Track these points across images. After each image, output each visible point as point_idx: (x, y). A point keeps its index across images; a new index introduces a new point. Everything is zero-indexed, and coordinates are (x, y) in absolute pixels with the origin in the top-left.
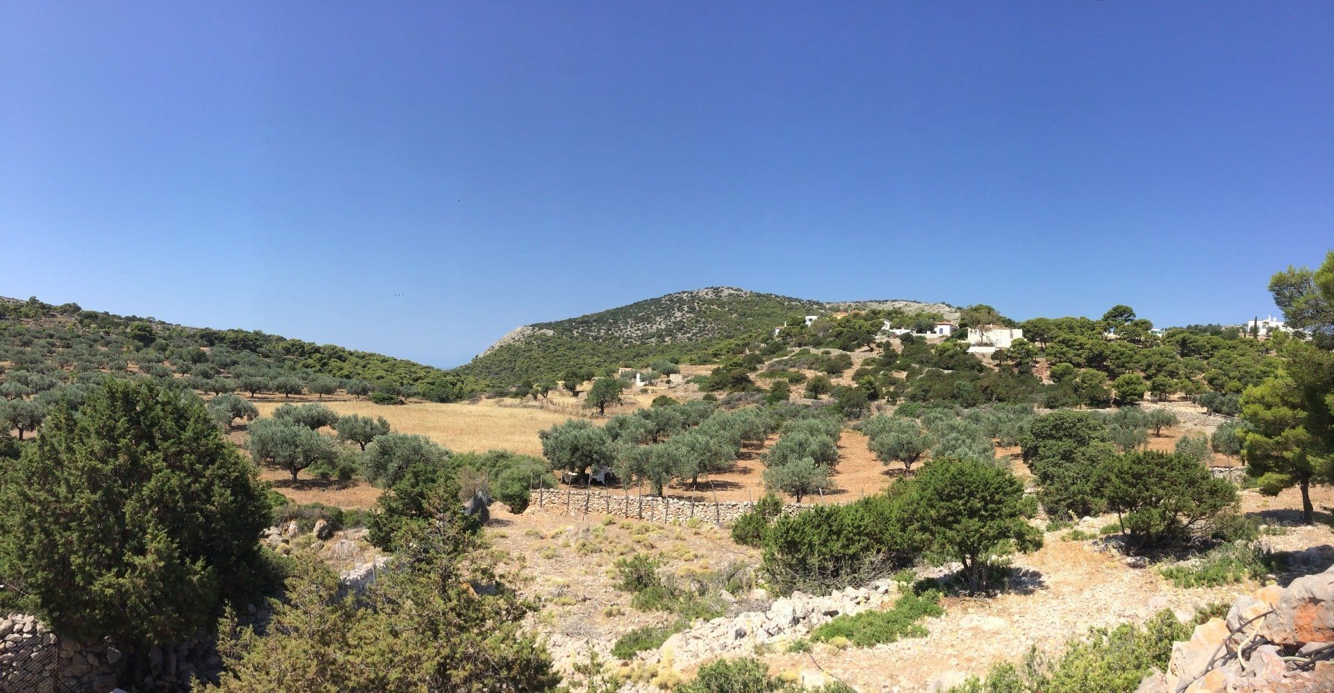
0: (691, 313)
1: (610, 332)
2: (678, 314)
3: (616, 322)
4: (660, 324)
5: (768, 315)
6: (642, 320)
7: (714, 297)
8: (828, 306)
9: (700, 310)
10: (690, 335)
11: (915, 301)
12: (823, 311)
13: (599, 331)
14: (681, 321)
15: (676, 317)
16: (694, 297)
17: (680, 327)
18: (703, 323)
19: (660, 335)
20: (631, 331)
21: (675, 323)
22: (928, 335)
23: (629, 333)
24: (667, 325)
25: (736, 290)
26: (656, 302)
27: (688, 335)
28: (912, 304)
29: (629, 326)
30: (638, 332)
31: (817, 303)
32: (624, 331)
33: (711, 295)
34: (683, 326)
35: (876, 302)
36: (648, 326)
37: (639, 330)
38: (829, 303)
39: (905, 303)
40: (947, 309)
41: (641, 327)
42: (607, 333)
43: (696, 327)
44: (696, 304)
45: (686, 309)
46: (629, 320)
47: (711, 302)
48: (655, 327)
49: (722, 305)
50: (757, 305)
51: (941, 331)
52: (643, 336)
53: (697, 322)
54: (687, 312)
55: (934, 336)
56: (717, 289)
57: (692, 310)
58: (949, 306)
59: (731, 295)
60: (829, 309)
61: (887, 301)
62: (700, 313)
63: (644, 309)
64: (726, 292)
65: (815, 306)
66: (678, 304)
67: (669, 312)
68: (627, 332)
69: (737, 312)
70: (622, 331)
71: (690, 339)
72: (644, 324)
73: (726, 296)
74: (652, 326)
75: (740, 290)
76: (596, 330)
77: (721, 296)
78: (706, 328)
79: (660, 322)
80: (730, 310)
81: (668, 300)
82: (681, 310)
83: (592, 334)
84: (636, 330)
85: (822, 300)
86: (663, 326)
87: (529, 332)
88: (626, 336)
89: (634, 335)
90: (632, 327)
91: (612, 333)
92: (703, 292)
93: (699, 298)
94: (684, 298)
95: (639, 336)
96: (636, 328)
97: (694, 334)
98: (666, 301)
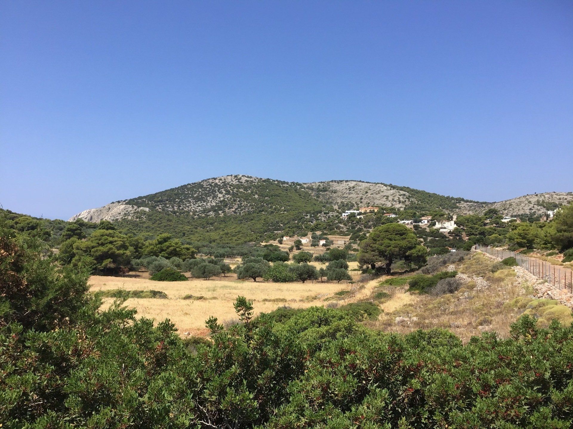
0: (228, 194)
1: (181, 208)
2: (220, 195)
3: (181, 201)
4: (212, 203)
5: (278, 196)
6: (198, 199)
7: (237, 183)
8: (305, 186)
9: (233, 193)
10: (234, 209)
11: (360, 181)
12: (303, 190)
13: (173, 207)
14: (224, 200)
15: (220, 198)
16: (225, 184)
17: (224, 204)
18: (239, 201)
19: (213, 209)
20: (194, 207)
21: (221, 202)
22: (420, 224)
23: (194, 208)
24: (216, 203)
25: (248, 177)
26: (199, 185)
27: (232, 210)
28: (360, 183)
29: (192, 204)
30: (200, 208)
31: (300, 185)
33: (235, 182)
34: (227, 204)
35: (335, 181)
36: (205, 204)
37: (199, 206)
38: (305, 184)
39: (355, 183)
40: (385, 188)
41: (200, 205)
42: (179, 208)
43: (235, 204)
44: (229, 189)
45: (224, 192)
46: (190, 199)
47: (238, 187)
48: (209, 204)
49: (246, 189)
50: (267, 188)
51: (424, 222)
52: (204, 210)
53: (235, 201)
54: (226, 194)
55: (422, 224)
56: (236, 176)
57: (228, 192)
58: (386, 185)
59: (247, 181)
60: (307, 188)
61: (341, 181)
62: (234, 195)
63: (196, 192)
64: (243, 180)
65: (298, 187)
66: (217, 188)
67: (214, 194)
68: (192, 208)
69: (257, 193)
70: (189, 208)
71: (235, 212)
72: (201, 202)
73: (245, 182)
74: (207, 204)
75: (251, 177)
76: (171, 207)
77: (242, 182)
78: (242, 205)
79: (211, 201)
80: (252, 192)
81: (208, 185)
82: (221, 193)
83: (169, 209)
84: (198, 207)
85: (300, 182)
86: (214, 204)
87: (131, 209)
88: (192, 211)
89: (198, 210)
90: (194, 205)
91: (183, 209)
92: (229, 179)
93: (228, 184)
94: (219, 184)
95: (202, 211)
96: (197, 205)
97: (236, 209)
98: (207, 185)
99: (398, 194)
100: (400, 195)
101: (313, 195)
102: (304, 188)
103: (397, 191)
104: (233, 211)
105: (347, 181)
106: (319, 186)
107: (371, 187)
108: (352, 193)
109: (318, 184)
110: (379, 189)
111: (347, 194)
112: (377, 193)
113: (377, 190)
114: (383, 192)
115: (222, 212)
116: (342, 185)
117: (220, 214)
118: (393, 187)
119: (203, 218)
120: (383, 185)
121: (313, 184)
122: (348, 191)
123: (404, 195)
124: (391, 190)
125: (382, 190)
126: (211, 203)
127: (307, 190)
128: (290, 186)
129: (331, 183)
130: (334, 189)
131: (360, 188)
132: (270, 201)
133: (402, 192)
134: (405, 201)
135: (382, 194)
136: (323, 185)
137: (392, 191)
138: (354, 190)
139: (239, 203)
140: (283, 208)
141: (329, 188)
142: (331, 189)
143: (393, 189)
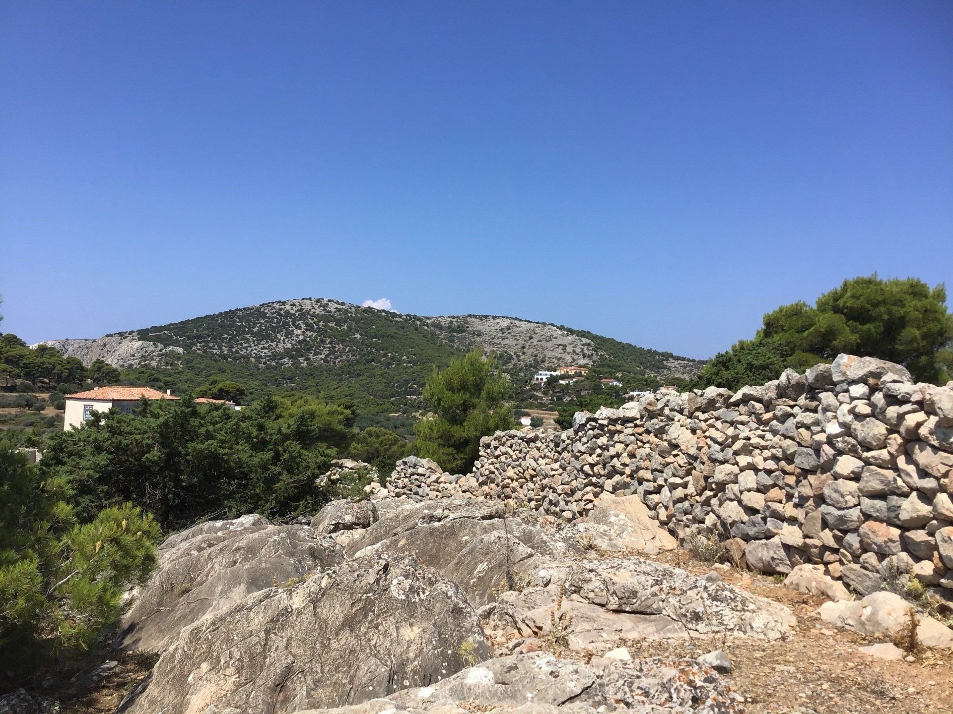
0: (310, 331)
1: (234, 350)
2: (297, 332)
5: (392, 337)
6: (260, 337)
7: (323, 313)
8: (428, 321)
9: (319, 328)
10: (323, 356)
12: (426, 328)
13: (220, 348)
14: (304, 340)
15: (297, 336)
16: (303, 314)
18: (329, 343)
19: (288, 353)
20: (257, 349)
21: (300, 342)
23: (255, 351)
24: (293, 345)
25: (338, 303)
26: (257, 313)
27: (320, 356)
28: (518, 322)
29: (252, 345)
30: (265, 351)
31: (417, 318)
32: (250, 349)
33: (319, 311)
34: (311, 346)
35: (476, 317)
36: (274, 344)
37: (264, 348)
38: (428, 318)
39: (509, 321)
40: (559, 332)
41: (266, 346)
42: (230, 350)
43: (324, 347)
44: (311, 321)
45: (303, 326)
46: (247, 336)
47: (325, 319)
48: (280, 345)
49: (339, 322)
52: (275, 356)
53: (323, 341)
54: (307, 330)
57: (310, 328)
58: (560, 328)
59: (338, 310)
60: (432, 325)
61: (487, 317)
62: (319, 331)
64: (332, 307)
65: (418, 323)
66: (291, 320)
67: (287, 329)
68: (252, 350)
69: (357, 331)
70: (247, 350)
71: (326, 361)
72: (267, 342)
73: (335, 312)
74: (277, 345)
75: (343, 304)
76: (216, 347)
77: (330, 312)
78: (336, 349)
79: (284, 340)
80: (350, 329)
81: (274, 313)
82: (299, 327)
83: (215, 351)
84: (262, 349)
85: (420, 315)
86: (289, 346)
87: (152, 348)
88: (254, 355)
89: (262, 354)
90: (256, 346)
91: (237, 352)
92: (307, 305)
93: (308, 312)
94: (292, 312)
95: (270, 356)
96: (261, 346)
97: (327, 356)
98: (271, 313)
99: (580, 342)
100: (583, 345)
101: (442, 337)
102: (427, 325)
103: (577, 338)
104: (322, 359)
105: (494, 317)
106: (451, 322)
107: (538, 330)
108: (507, 338)
109: (449, 319)
110: (549, 334)
111: (498, 338)
112: (548, 339)
113: (547, 335)
114: (556, 338)
115: (304, 360)
116: (489, 323)
117: (301, 363)
118: (571, 332)
119: (275, 368)
120: (555, 328)
121: (440, 319)
122: (500, 334)
123: (589, 345)
124: (568, 335)
125: (555, 336)
126: (284, 343)
127: (432, 328)
128: (406, 320)
129: (469, 319)
130: (475, 329)
131: (518, 329)
132: (381, 345)
133: (585, 340)
134: (592, 355)
135: (555, 341)
136: (457, 322)
137: (570, 338)
138: (509, 333)
139: (329, 345)
140: (405, 357)
141: (468, 327)
142: (471, 329)
143: (572, 334)
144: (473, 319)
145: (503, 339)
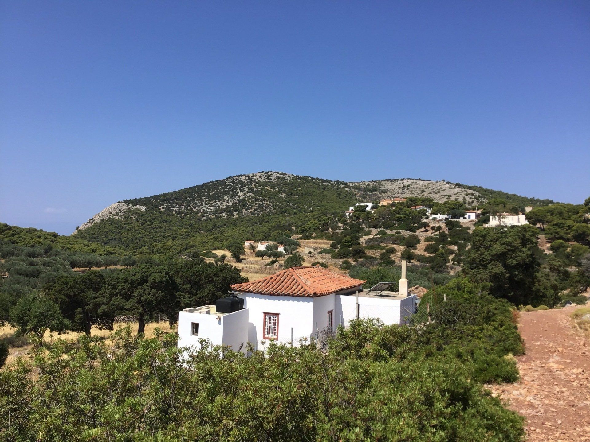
0: (250, 193)
1: (189, 208)
2: (241, 194)
3: (193, 200)
5: (309, 194)
6: (213, 198)
7: (266, 180)
8: (351, 185)
9: (257, 191)
10: (252, 210)
11: (419, 179)
12: (347, 189)
13: (180, 207)
14: (243, 199)
15: (239, 196)
16: (251, 180)
17: (243, 203)
18: (261, 201)
19: (228, 210)
21: (239, 201)
22: (461, 220)
23: (204, 208)
24: (233, 203)
25: (281, 174)
26: (221, 183)
27: (250, 210)
28: (418, 182)
29: (204, 204)
30: (212, 208)
31: (343, 183)
32: (201, 207)
33: (263, 179)
34: (246, 204)
35: (389, 180)
36: (219, 203)
37: (212, 206)
38: (352, 183)
39: (412, 181)
40: (448, 186)
41: (214, 204)
42: (187, 209)
43: (256, 204)
44: (253, 186)
45: (246, 190)
46: (203, 198)
47: (265, 184)
48: (224, 204)
49: (273, 187)
50: (299, 186)
51: (469, 217)
52: (216, 211)
53: (257, 200)
54: (248, 192)
55: (465, 220)
56: (267, 173)
57: (251, 190)
58: (449, 183)
59: (278, 178)
60: (353, 187)
61: (397, 180)
62: (258, 193)
63: (214, 189)
64: (274, 176)
65: (342, 186)
66: (239, 186)
67: (234, 192)
68: (203, 208)
69: (285, 192)
70: (199, 207)
71: (252, 213)
72: (216, 202)
73: (275, 179)
74: (222, 203)
75: (284, 174)
76: (178, 206)
77: (271, 179)
78: (264, 205)
79: (228, 200)
80: (279, 190)
81: (231, 182)
82: (242, 191)
83: (175, 209)
84: (210, 206)
85: (347, 181)
86: (231, 204)
87: (124, 207)
88: (202, 211)
89: (209, 210)
90: (206, 204)
91: (191, 209)
92: (257, 177)
93: (255, 181)
94: (243, 181)
95: (213, 211)
96: (210, 205)
97: (255, 210)
98: (229, 182)
99: (464, 193)
100: (467, 195)
101: (358, 195)
102: (349, 187)
103: (463, 189)
104: (251, 212)
105: (402, 180)
106: (369, 185)
107: (430, 186)
108: (405, 193)
109: (368, 183)
110: (439, 188)
111: (398, 194)
112: (437, 192)
113: (437, 188)
114: (444, 190)
115: (237, 214)
116: (396, 184)
117: (234, 216)
118: (459, 185)
119: (211, 219)
120: (445, 183)
121: (361, 183)
122: (401, 191)
123: (472, 194)
124: (455, 188)
125: (443, 189)
126: (227, 202)
127: (352, 189)
128: (332, 184)
129: (383, 182)
130: (385, 188)
131: (416, 186)
132: (297, 201)
133: (470, 191)
134: (473, 202)
135: (442, 193)
136: (373, 184)
137: (457, 190)
138: (407, 189)
139: (261, 203)
140: (311, 209)
141: (380, 187)
142: (382, 188)
143: (459, 187)
144: (385, 182)
145: (402, 194)
